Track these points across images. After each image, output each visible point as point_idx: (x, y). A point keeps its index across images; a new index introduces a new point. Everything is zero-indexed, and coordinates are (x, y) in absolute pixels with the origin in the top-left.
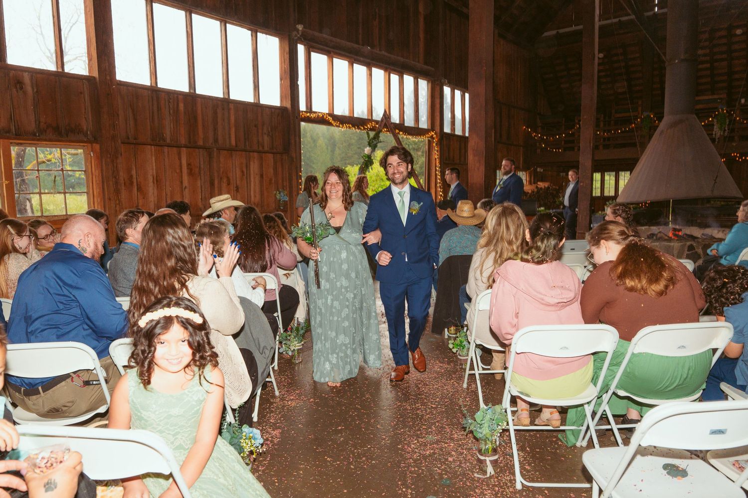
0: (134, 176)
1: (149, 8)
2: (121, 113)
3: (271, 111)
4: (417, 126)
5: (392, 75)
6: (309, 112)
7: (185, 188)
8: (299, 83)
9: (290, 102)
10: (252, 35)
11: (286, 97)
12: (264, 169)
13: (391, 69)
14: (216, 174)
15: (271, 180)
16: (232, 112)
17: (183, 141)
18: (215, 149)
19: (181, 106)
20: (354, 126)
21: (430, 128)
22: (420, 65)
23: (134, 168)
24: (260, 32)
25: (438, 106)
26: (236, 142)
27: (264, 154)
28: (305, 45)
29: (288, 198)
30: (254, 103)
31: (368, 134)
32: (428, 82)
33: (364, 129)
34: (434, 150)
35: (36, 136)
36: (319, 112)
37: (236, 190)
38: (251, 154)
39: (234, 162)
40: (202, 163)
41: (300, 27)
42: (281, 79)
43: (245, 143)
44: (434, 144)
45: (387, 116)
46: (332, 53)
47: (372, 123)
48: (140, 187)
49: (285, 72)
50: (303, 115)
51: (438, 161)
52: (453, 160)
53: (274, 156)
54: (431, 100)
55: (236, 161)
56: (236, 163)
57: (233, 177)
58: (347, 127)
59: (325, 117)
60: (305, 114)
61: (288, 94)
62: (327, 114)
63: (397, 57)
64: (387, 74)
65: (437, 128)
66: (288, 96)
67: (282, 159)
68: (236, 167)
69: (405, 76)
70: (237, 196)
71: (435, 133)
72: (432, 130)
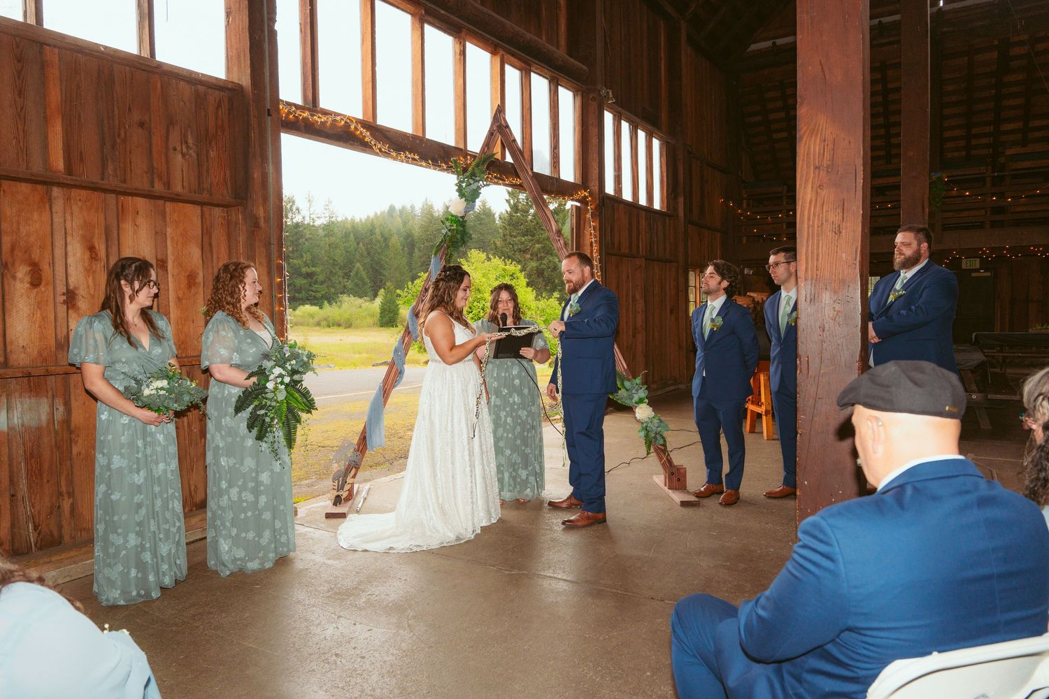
3: (197, 92)
4: (556, 175)
6: (309, 110)
8: (277, 27)
9: (249, 71)
11: (239, 57)
12: (169, 244)
13: (505, 52)
16: (54, 72)
20: (424, 159)
21: (579, 182)
22: (561, 52)
26: (67, 158)
27: (168, 204)
30: (139, 57)
32: (576, 92)
34: (587, 226)
36: (337, 114)
37: (65, 302)
38: (126, 199)
39: (58, 219)
42: (228, 14)
44: (589, 216)
47: (465, 157)
50: (289, 113)
51: (595, 248)
52: (620, 249)
53: (202, 210)
54: (580, 128)
55: (68, 217)
56: (69, 225)
57: (52, 264)
58: (409, 158)
59: (352, 127)
60: (298, 112)
61: (244, 51)
62: (358, 121)
63: (517, 28)
64: (498, 60)
65: (593, 184)
66: (245, 56)
67: (229, 223)
68: (66, 233)
69: (532, 74)
70: (70, 320)
71: (590, 194)
72: (585, 186)
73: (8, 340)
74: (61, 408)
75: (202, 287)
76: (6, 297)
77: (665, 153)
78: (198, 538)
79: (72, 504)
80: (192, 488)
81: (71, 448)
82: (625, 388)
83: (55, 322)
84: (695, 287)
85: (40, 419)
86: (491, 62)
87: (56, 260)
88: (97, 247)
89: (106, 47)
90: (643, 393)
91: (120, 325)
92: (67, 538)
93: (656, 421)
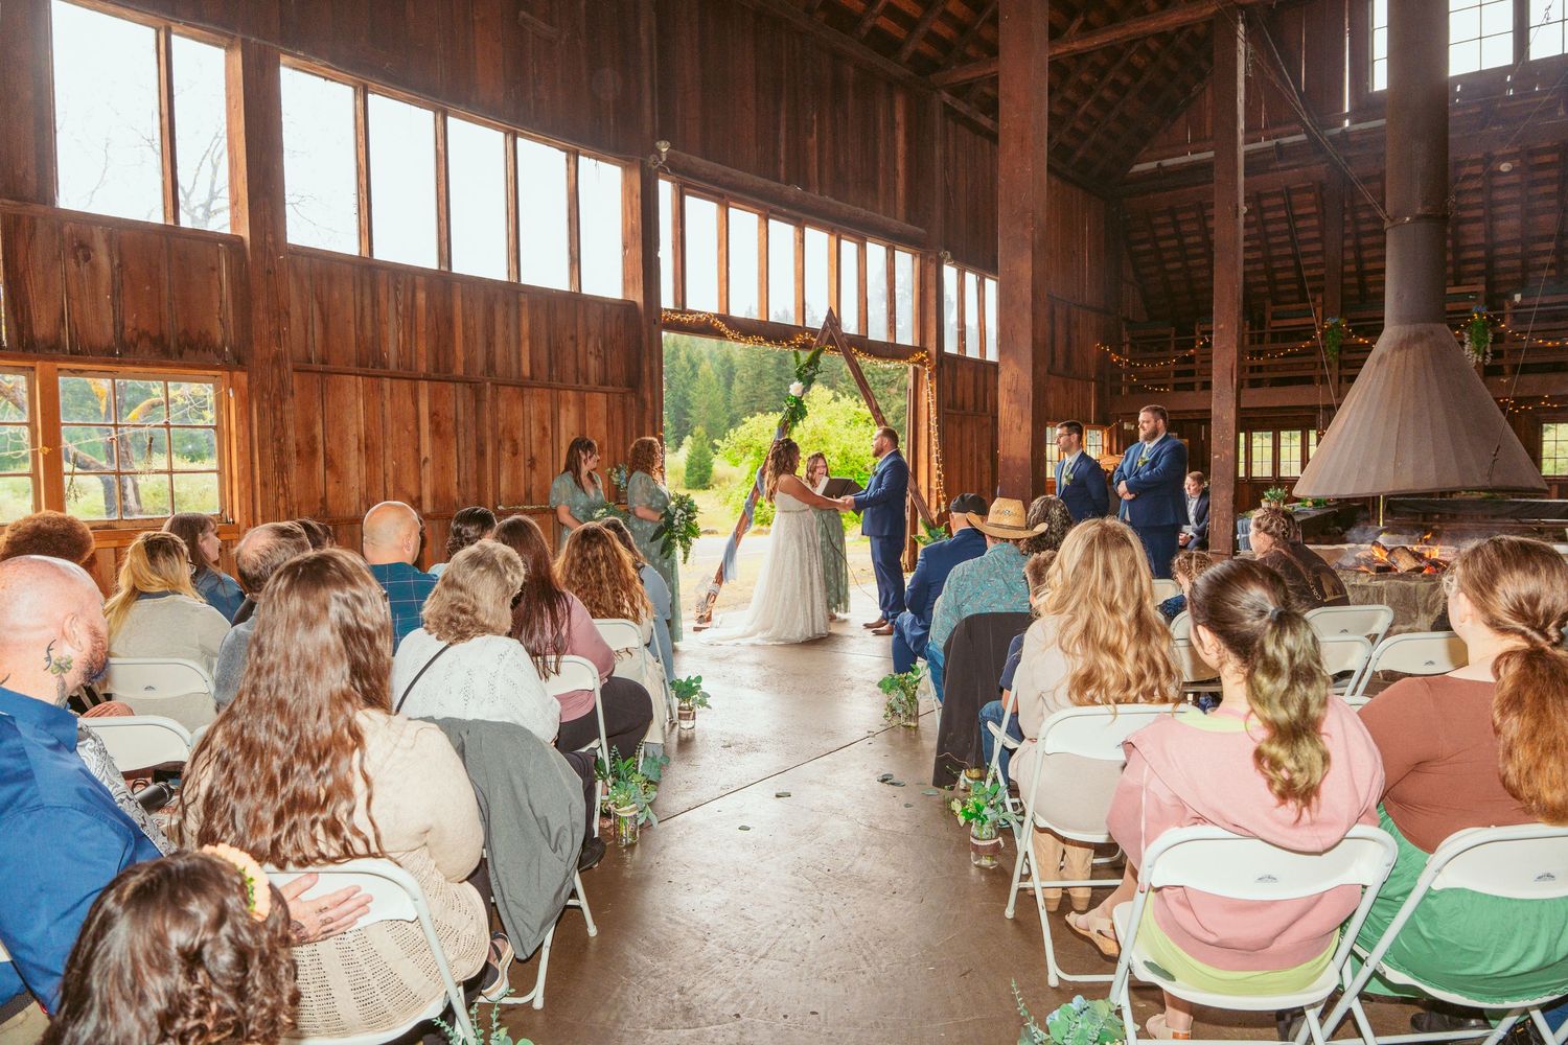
0: (320, 438)
1: (360, 103)
2: (296, 311)
3: (605, 311)
4: (892, 341)
5: (844, 242)
6: (680, 312)
7: (426, 460)
8: (660, 254)
9: (641, 291)
10: (568, 161)
11: (634, 281)
13: (841, 230)
14: (489, 433)
16: (525, 311)
17: (423, 367)
18: (488, 384)
19: (421, 297)
20: (768, 340)
21: (917, 345)
22: (898, 223)
23: (320, 421)
24: (584, 155)
25: (932, 302)
26: (531, 370)
27: (587, 394)
28: (673, 182)
30: (570, 292)
31: (796, 355)
32: (914, 255)
33: (790, 345)
34: (925, 387)
35: (114, 355)
36: (700, 313)
37: (530, 466)
38: (562, 393)
39: (526, 409)
40: (461, 411)
41: (664, 147)
42: (625, 247)
43: (551, 370)
44: (926, 377)
45: (833, 320)
46: (726, 198)
47: (804, 335)
48: (332, 460)
49: (633, 233)
50: (667, 316)
51: (933, 409)
52: (963, 408)
53: (607, 397)
54: (918, 290)
55: (532, 406)
56: (532, 413)
57: (524, 439)
58: (755, 343)
59: (712, 321)
60: (673, 315)
61: (637, 276)
62: (716, 316)
63: (854, 208)
64: (834, 240)
65: (931, 345)
66: (638, 281)
67: (624, 405)
68: (530, 417)
69: (867, 243)
70: (533, 478)
71: (928, 355)
72: (922, 348)
73: (501, 491)
76: (500, 462)
83: (525, 478)
86: (829, 240)
87: (525, 437)
91: (578, 482)
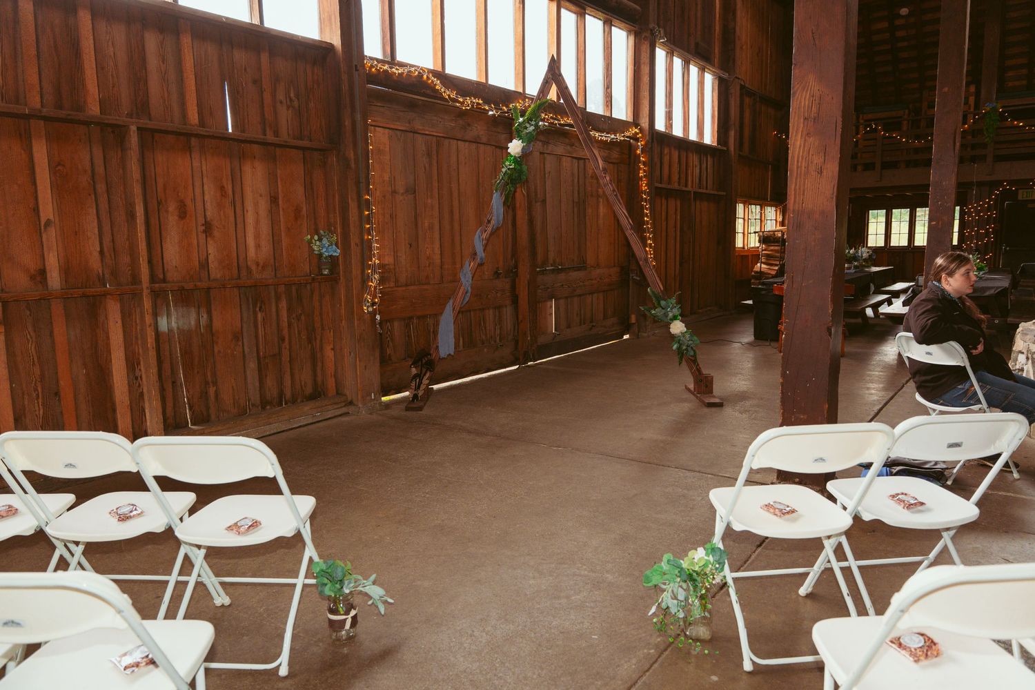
4: (608, 115)
5: (563, 11)
6: (388, 63)
9: (339, 32)
11: (330, 19)
12: (279, 183)
15: (298, 211)
16: (187, 42)
17: (35, 101)
21: (630, 119)
25: (646, 79)
26: (200, 113)
27: (277, 149)
29: (339, 251)
30: (250, 24)
32: (629, 32)
33: (510, 109)
34: (637, 161)
36: (412, 66)
37: (205, 231)
38: (245, 146)
39: (196, 164)
40: (99, 162)
44: (638, 152)
47: (524, 100)
50: (372, 66)
51: (644, 182)
53: (304, 154)
54: (633, 67)
55: (204, 162)
56: (204, 168)
57: (194, 200)
58: (474, 103)
59: (425, 77)
60: (379, 65)
61: (335, 14)
62: (430, 71)
64: (554, 5)
65: (643, 121)
66: (335, 18)
67: (325, 164)
68: (202, 176)
69: (587, 16)
70: (209, 246)
71: (641, 130)
72: (636, 123)
73: (165, 261)
74: (205, 316)
75: (306, 218)
76: (162, 227)
77: (717, 88)
78: (309, 422)
79: (216, 391)
80: (303, 383)
81: (213, 347)
82: (661, 307)
83: (198, 246)
84: (744, 219)
85: (190, 323)
86: (549, 7)
87: (196, 197)
88: (226, 186)
89: (227, 18)
90: (676, 311)
92: (213, 417)
93: (687, 336)
